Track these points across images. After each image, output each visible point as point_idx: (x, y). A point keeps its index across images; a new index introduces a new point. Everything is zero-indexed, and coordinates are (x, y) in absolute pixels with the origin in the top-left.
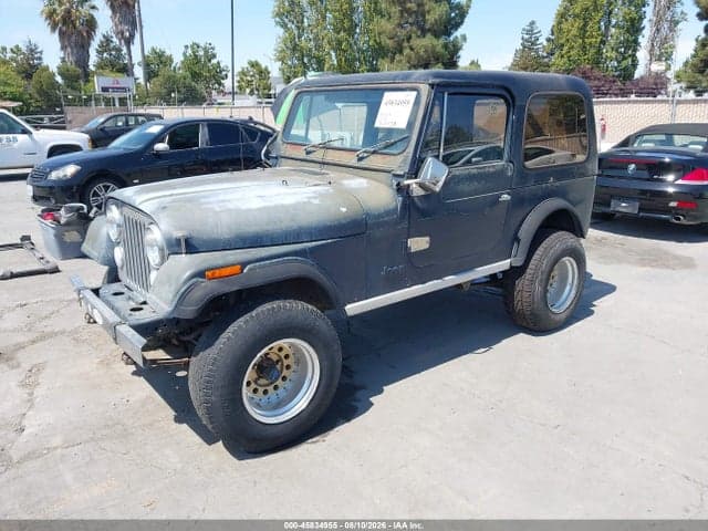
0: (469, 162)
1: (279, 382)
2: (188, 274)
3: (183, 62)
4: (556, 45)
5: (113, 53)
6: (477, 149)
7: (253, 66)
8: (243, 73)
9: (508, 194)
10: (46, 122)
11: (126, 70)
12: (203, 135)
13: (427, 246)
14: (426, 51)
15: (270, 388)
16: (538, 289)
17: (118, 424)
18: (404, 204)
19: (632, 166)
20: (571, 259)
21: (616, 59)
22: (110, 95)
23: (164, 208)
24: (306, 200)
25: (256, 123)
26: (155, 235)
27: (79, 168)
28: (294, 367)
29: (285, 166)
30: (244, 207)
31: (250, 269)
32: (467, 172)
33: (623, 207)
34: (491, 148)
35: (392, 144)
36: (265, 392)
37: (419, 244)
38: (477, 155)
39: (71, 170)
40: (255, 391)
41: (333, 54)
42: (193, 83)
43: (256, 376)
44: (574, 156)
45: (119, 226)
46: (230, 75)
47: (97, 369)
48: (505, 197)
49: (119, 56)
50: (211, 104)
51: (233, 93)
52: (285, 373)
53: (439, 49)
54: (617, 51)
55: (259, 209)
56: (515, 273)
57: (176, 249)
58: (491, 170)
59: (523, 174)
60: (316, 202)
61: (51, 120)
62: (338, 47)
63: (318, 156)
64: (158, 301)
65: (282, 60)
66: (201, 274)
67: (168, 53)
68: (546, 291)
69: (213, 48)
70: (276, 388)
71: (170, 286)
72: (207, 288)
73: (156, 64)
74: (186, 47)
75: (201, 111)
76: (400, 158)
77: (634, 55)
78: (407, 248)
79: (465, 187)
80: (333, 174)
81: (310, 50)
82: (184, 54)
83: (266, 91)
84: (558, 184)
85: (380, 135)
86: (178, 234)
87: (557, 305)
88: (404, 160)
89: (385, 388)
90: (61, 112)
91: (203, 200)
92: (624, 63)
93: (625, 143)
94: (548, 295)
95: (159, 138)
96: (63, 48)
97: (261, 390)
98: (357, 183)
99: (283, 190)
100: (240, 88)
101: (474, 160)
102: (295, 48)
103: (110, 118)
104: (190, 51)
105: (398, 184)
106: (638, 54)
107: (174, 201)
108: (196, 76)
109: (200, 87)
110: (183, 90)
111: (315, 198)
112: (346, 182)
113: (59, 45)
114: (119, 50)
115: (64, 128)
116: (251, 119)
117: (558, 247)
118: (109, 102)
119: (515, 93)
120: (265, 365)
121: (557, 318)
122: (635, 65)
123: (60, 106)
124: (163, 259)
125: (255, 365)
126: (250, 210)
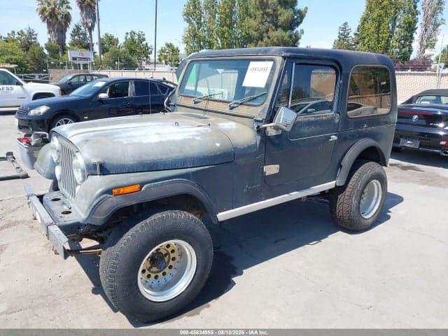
0: (305, 112)
1: (167, 270)
2: (99, 191)
3: (124, 43)
4: (360, 38)
5: (81, 36)
6: (311, 103)
7: (168, 46)
8: (162, 51)
9: (336, 135)
10: (37, 78)
11: (88, 47)
12: (131, 89)
13: (278, 171)
14: (278, 40)
15: (160, 274)
16: (354, 202)
17: (49, 295)
18: (261, 141)
19: (416, 117)
20: (377, 181)
21: (399, 48)
22: (77, 62)
23: (87, 141)
24: (191, 137)
25: (167, 82)
26: (80, 161)
27: (48, 108)
28: (178, 259)
29: (180, 112)
30: (145, 142)
31: (147, 188)
32: (307, 119)
33: (409, 144)
34: (322, 102)
35: (255, 98)
36: (156, 277)
37: (271, 169)
38: (311, 107)
39: (43, 109)
40: (149, 276)
41: (219, 40)
42: (130, 56)
43: (149, 265)
44: (375, 109)
45: (58, 151)
46: (153, 51)
47: (43, 250)
48: (334, 138)
49: (85, 39)
50: (141, 69)
51: (155, 63)
52: (171, 263)
53: (286, 38)
54: (399, 42)
55: (157, 143)
56: (339, 190)
57: (93, 172)
58: (324, 118)
59: (346, 121)
60: (198, 138)
61: (40, 77)
62: (222, 36)
63: (202, 105)
64: (78, 210)
65: (187, 43)
66: (109, 191)
67: (115, 37)
68: (359, 203)
69: (144, 35)
70: (164, 274)
71: (86, 199)
72: (114, 202)
73: (108, 44)
74: (127, 34)
75: (134, 73)
76: (260, 109)
77: (410, 45)
78: (263, 173)
79: (306, 130)
80: (212, 118)
81: (205, 37)
82: (126, 38)
83: (177, 62)
84: (369, 129)
85: (247, 92)
86: (95, 161)
87: (366, 212)
88: (263, 111)
89: (244, 271)
90: (46, 72)
91: (116, 136)
92: (403, 50)
93: (410, 101)
94: (361, 206)
95: (102, 90)
96: (50, 32)
97: (153, 276)
98: (228, 125)
99: (175, 129)
100: (160, 60)
101: (309, 110)
102: (195, 36)
103: (75, 77)
104: (129, 36)
105: (258, 127)
106: (413, 45)
107: (95, 136)
108: (132, 52)
109: (134, 59)
110: (123, 60)
111: (198, 136)
112: (221, 124)
113: (47, 30)
114: (85, 34)
115: (47, 82)
116: (164, 79)
117: (369, 173)
118: (77, 67)
119: (343, 65)
120: (156, 257)
121: (366, 222)
122: (410, 51)
123: (46, 68)
124: (84, 178)
125: (149, 257)
126: (150, 143)
